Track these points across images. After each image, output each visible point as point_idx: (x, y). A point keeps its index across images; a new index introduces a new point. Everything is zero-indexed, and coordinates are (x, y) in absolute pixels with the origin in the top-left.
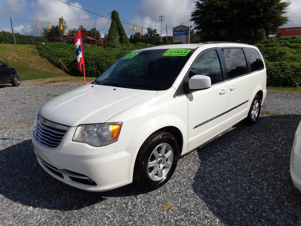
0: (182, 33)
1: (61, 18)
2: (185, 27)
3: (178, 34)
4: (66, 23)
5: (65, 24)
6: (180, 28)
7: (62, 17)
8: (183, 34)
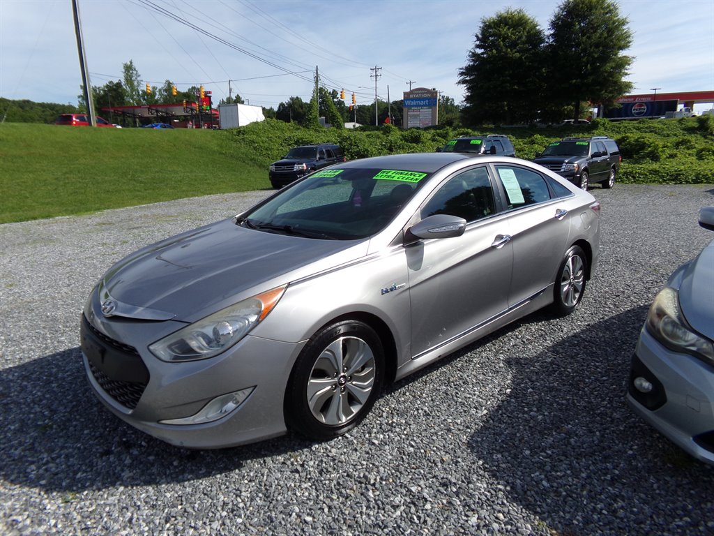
0: (423, 103)
1: (129, 64)
2: (428, 91)
3: (413, 106)
4: (139, 76)
5: (139, 79)
6: (419, 94)
7: (131, 63)
8: (425, 105)
